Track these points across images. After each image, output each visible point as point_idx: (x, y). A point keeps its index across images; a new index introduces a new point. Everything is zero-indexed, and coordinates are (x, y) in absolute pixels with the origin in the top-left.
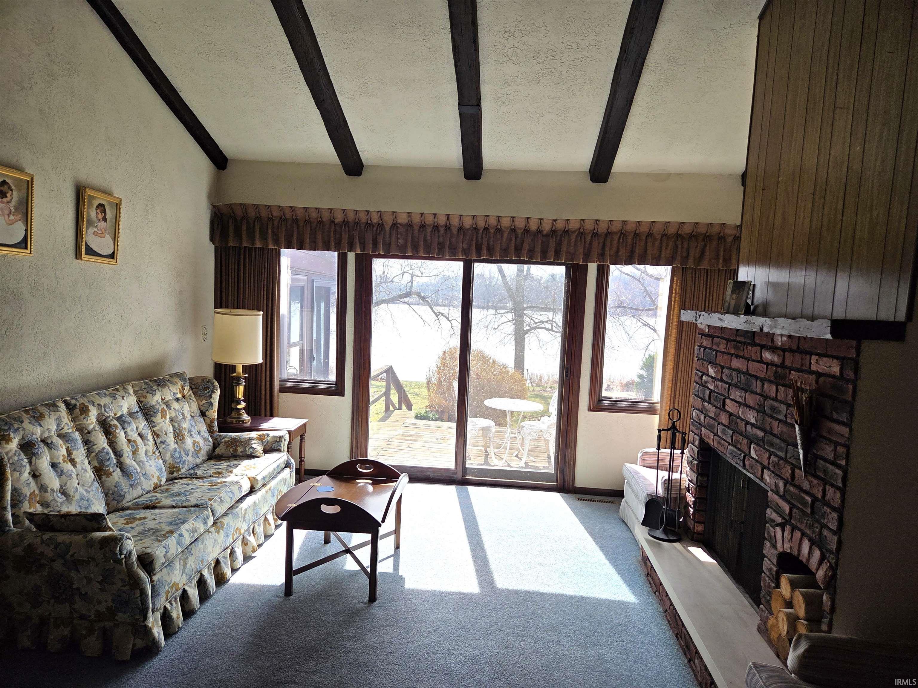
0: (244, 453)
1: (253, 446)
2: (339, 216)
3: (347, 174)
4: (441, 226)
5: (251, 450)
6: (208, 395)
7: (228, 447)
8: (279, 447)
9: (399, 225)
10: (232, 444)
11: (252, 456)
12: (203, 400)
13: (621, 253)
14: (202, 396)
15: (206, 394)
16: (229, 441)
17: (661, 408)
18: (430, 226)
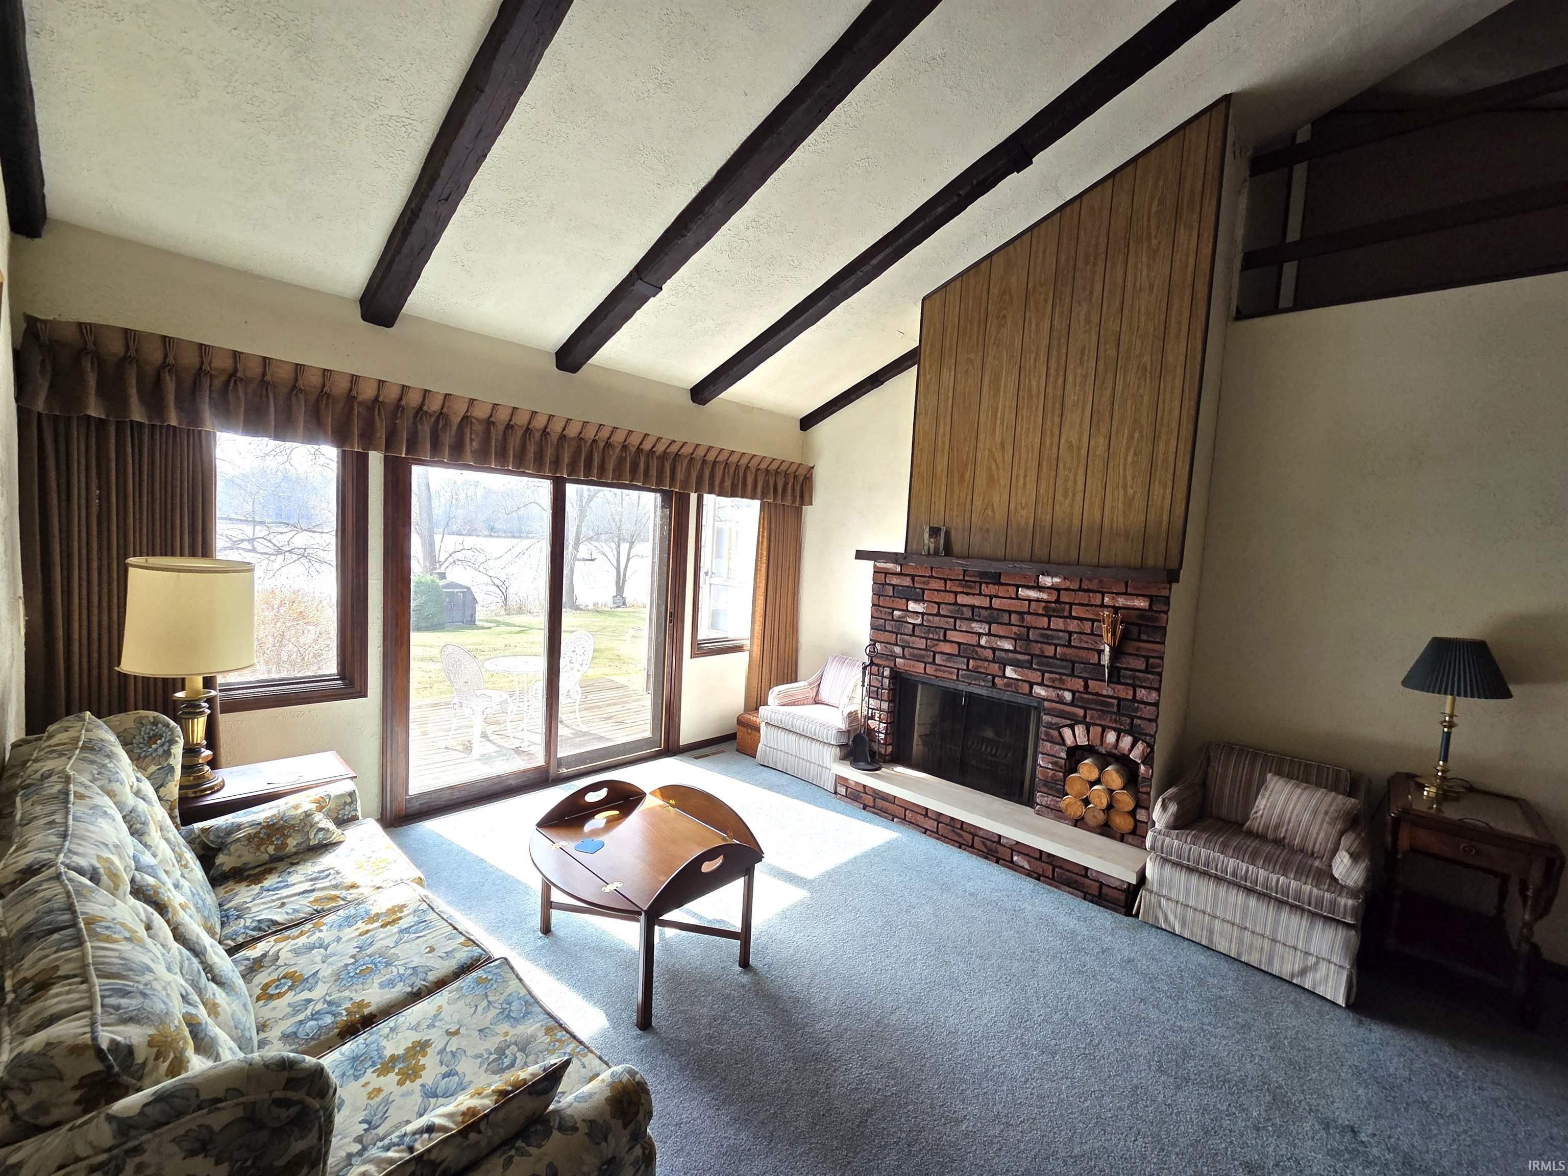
0: (304, 845)
1: (320, 825)
2: (370, 391)
3: (365, 317)
4: (537, 430)
5: (321, 835)
6: (160, 751)
7: (260, 845)
8: (353, 813)
9: (473, 420)
10: (269, 836)
11: (324, 847)
12: (148, 766)
13: (726, 484)
14: (145, 757)
15: (156, 750)
16: (259, 833)
17: (752, 644)
18: (522, 426)
